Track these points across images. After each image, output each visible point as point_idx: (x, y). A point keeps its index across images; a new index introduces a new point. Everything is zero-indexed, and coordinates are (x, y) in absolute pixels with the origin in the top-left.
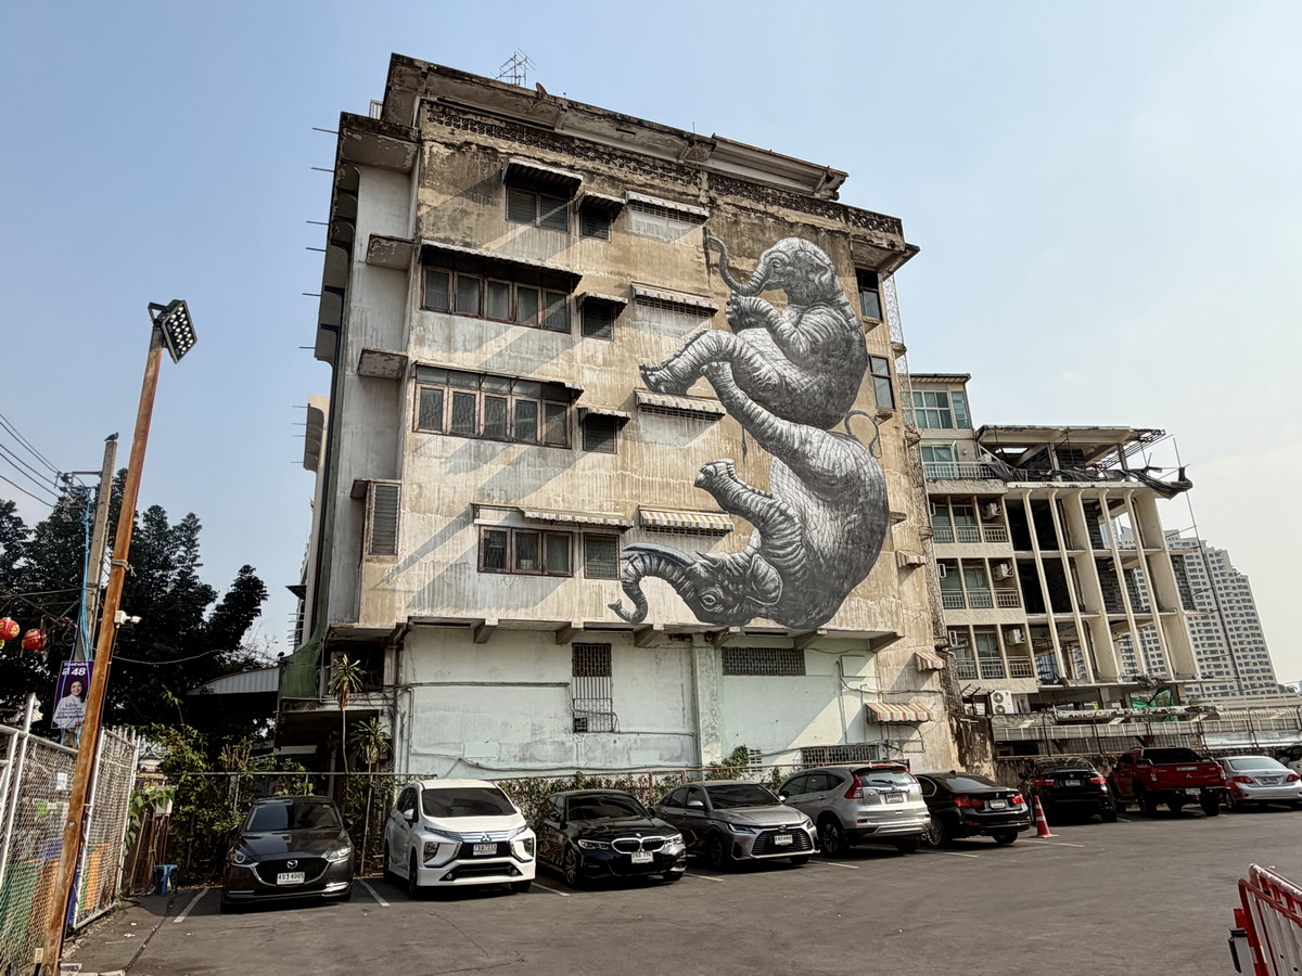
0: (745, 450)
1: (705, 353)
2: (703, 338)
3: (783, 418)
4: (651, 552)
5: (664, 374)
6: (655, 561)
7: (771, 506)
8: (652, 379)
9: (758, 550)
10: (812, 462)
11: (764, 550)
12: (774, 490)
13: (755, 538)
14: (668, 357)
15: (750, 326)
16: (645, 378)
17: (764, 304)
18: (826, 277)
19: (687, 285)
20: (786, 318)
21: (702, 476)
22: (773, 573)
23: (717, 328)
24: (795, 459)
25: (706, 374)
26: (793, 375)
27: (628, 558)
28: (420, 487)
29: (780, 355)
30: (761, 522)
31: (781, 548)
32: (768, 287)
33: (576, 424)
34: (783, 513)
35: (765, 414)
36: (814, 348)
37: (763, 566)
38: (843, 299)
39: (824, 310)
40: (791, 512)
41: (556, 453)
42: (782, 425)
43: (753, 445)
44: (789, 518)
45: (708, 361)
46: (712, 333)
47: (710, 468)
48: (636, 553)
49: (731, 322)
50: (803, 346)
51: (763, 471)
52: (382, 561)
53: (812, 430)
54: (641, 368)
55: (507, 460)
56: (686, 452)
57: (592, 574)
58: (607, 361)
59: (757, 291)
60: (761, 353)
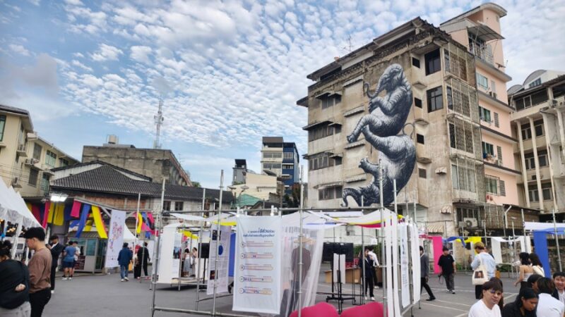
0: (371, 152)
1: (362, 124)
2: (362, 119)
3: (382, 137)
4: (349, 189)
5: (352, 136)
6: (350, 191)
8: (349, 139)
9: (373, 183)
10: (391, 149)
11: (376, 182)
12: (379, 162)
13: (373, 179)
15: (375, 108)
17: (379, 98)
18: (400, 75)
19: (358, 104)
21: (360, 164)
22: (377, 189)
24: (386, 150)
25: (362, 131)
26: (386, 119)
27: (344, 192)
29: (383, 114)
30: (375, 174)
32: (381, 91)
35: (377, 137)
37: (374, 188)
38: (405, 80)
39: (398, 89)
41: (331, 168)
42: (382, 139)
43: (374, 149)
45: (363, 127)
46: (364, 117)
47: (362, 161)
48: (346, 190)
49: (369, 110)
50: (390, 107)
51: (376, 156)
53: (391, 137)
54: (347, 137)
55: (323, 173)
56: (356, 158)
57: (337, 197)
58: (340, 139)
59: (377, 95)
60: (377, 117)
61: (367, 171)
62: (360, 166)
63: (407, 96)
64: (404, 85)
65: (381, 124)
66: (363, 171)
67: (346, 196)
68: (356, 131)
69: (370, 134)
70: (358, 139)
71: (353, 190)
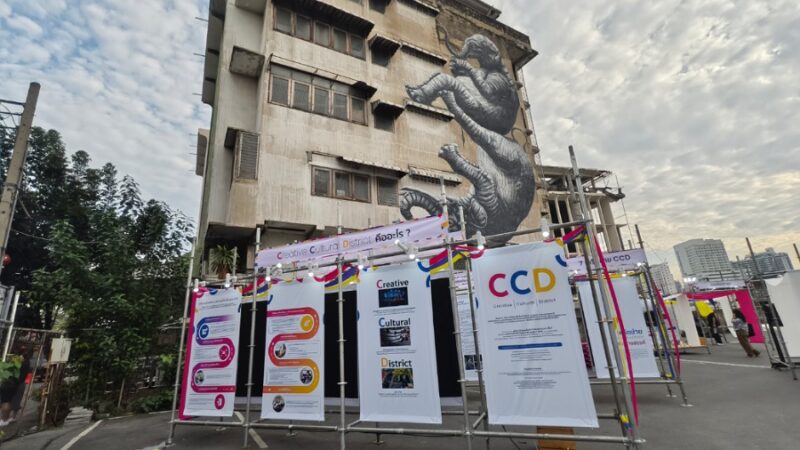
0: (464, 141)
1: (440, 84)
2: (439, 76)
3: (482, 126)
4: (416, 192)
5: (418, 92)
6: (419, 198)
7: (479, 172)
8: (412, 93)
9: (474, 197)
10: (498, 151)
11: (477, 196)
12: (479, 164)
13: (472, 189)
14: (420, 83)
15: (462, 75)
16: (409, 93)
17: (468, 65)
18: (497, 58)
19: (428, 47)
20: (480, 74)
21: (442, 151)
22: (482, 210)
23: (445, 72)
24: (489, 149)
25: (441, 96)
26: (485, 103)
27: (403, 194)
28: (273, 138)
29: (478, 93)
30: (474, 180)
31: (486, 196)
32: (469, 56)
33: (370, 112)
34: (485, 177)
35: (473, 122)
36: (494, 92)
37: (477, 206)
38: (506, 70)
39: (497, 74)
40: (489, 177)
41: (358, 128)
42: (481, 130)
43: (468, 138)
44: (488, 180)
45: (442, 89)
46: (442, 74)
47: (446, 147)
48: (408, 192)
49: (452, 71)
50: (488, 90)
51: (473, 153)
52: (246, 183)
53: (496, 134)
54: (407, 87)
55: (329, 128)
56: (433, 137)
57: (381, 202)
58: (387, 81)
59: (464, 57)
60: (468, 90)
61: (457, 169)
62: (440, 155)
63: (510, 92)
64: (505, 74)
65: (476, 105)
66: (448, 167)
67: (410, 206)
68: (428, 88)
69: (458, 109)
70: (434, 103)
71: (427, 197)
